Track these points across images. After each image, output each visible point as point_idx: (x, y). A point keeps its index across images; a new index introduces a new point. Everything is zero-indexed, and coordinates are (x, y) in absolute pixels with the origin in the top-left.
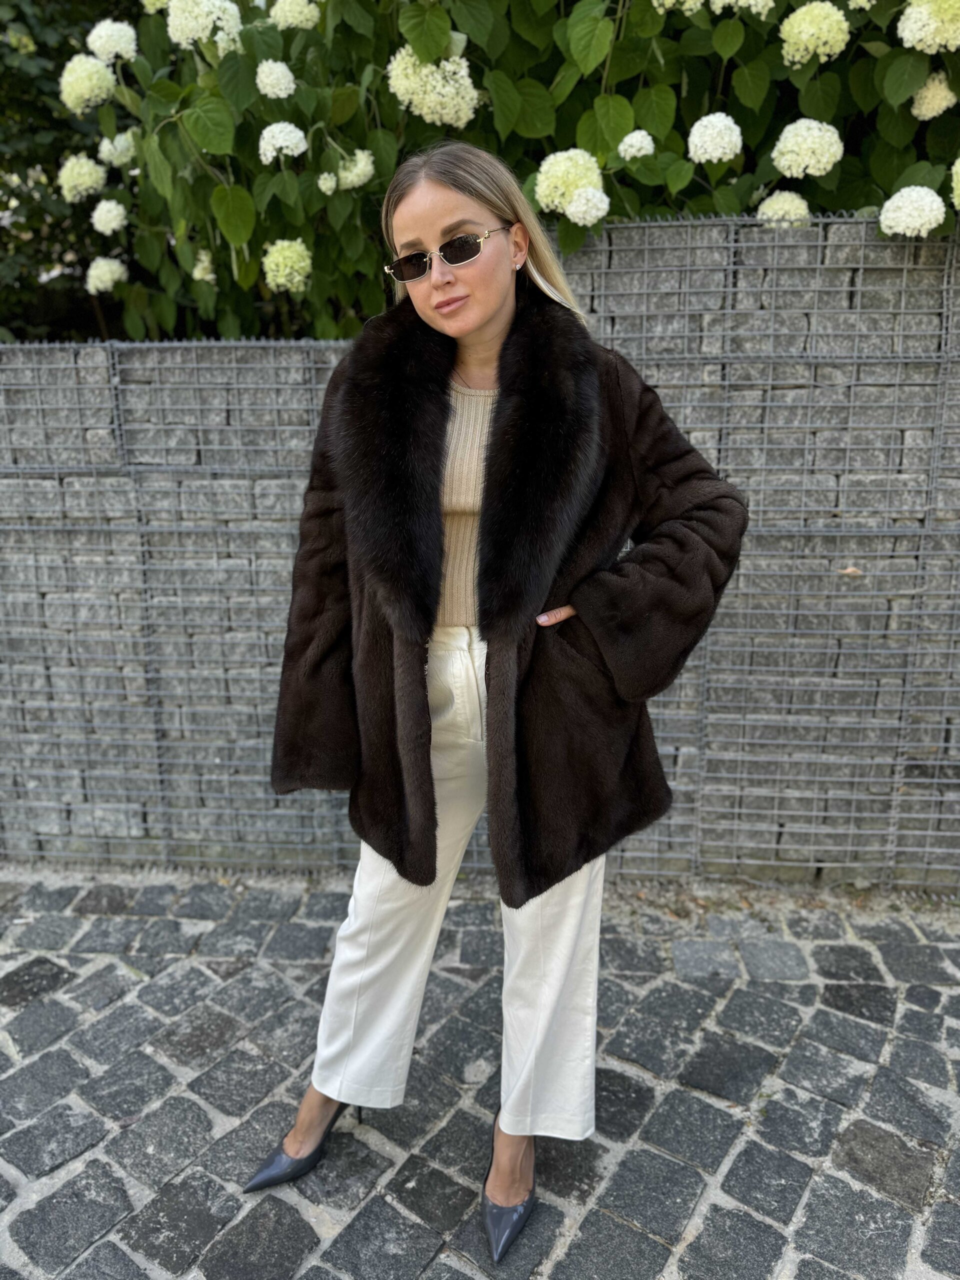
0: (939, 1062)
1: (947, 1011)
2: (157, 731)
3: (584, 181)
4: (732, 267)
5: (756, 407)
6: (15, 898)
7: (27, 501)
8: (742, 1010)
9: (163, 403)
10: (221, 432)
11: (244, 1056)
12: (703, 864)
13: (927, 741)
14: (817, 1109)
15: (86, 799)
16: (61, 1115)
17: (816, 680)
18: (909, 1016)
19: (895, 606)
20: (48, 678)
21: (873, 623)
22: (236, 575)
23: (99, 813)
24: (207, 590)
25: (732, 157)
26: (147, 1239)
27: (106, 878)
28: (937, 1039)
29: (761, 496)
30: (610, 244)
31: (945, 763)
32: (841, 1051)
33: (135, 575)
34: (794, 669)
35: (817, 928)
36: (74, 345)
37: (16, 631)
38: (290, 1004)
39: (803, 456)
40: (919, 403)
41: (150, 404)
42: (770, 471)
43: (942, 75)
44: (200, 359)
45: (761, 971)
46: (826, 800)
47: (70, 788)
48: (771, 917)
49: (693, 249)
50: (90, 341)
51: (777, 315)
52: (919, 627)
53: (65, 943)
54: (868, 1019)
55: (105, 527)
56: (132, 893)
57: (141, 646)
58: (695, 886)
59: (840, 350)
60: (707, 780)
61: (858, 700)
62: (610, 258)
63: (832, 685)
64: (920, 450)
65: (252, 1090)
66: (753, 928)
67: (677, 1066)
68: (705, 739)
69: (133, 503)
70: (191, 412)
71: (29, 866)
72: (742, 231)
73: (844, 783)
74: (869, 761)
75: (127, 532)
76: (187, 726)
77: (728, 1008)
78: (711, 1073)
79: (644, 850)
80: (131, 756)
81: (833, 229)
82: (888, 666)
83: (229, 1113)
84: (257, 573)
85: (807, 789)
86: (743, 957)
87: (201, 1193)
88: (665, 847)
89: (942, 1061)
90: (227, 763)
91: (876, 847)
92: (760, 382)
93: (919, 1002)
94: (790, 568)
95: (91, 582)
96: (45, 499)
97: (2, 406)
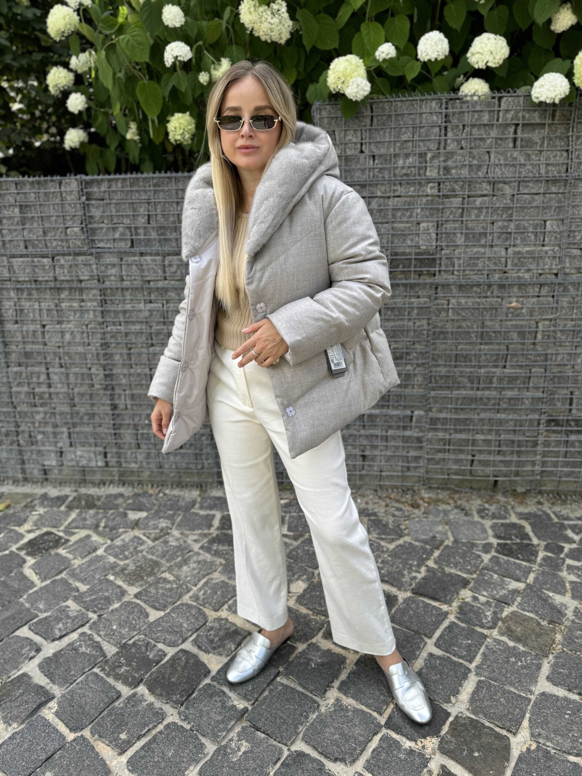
0: (562, 582)
1: (567, 556)
2: (112, 405)
3: (356, 74)
4: (444, 124)
5: (459, 208)
6: (32, 501)
7: (34, 271)
8: (449, 556)
9: (111, 212)
10: (145, 228)
11: (165, 580)
12: (427, 479)
13: (559, 405)
14: (490, 606)
15: (71, 445)
16: (64, 611)
17: (494, 370)
18: (545, 559)
19: (540, 325)
20: (48, 374)
21: (527, 336)
22: (155, 313)
23: (79, 453)
24: (138, 322)
25: (443, 57)
26: (114, 671)
27: (83, 491)
28: (561, 571)
29: (462, 261)
30: (372, 112)
31: (570, 418)
32: (505, 577)
33: (97, 313)
34: (481, 364)
35: (494, 513)
36: (58, 178)
37: (29, 348)
38: (191, 553)
39: (486, 237)
40: (554, 204)
41: (104, 212)
42: (467, 246)
43: (569, 5)
44: (132, 185)
45: (461, 536)
46: (500, 441)
47: (62, 438)
48: (467, 508)
50: (68, 175)
51: (470, 153)
52: (555, 338)
53: (62, 524)
54: (521, 560)
55: (79, 285)
56: (99, 498)
57: (101, 356)
58: (423, 491)
59: (508, 173)
60: (430, 429)
61: (519, 382)
62: (372, 120)
63: (503, 373)
64: (556, 232)
65: (171, 597)
66: (456, 514)
67: (411, 585)
68: (429, 406)
69: (95, 271)
70: (127, 216)
71: (39, 484)
72: (450, 103)
73: (510, 430)
74: (525, 417)
75: (92, 289)
76: (129, 402)
77: (441, 555)
78: (430, 587)
79: (394, 471)
80: (97, 420)
81: (504, 100)
82: (536, 361)
83: (158, 609)
84: (167, 311)
85: (488, 434)
86: (450, 528)
87: (144, 648)
88: (405, 469)
89: (564, 582)
91: (529, 468)
92: (461, 193)
93: (552, 551)
94: (479, 304)
95: (72, 318)
96: (44, 269)
97: (18, 214)
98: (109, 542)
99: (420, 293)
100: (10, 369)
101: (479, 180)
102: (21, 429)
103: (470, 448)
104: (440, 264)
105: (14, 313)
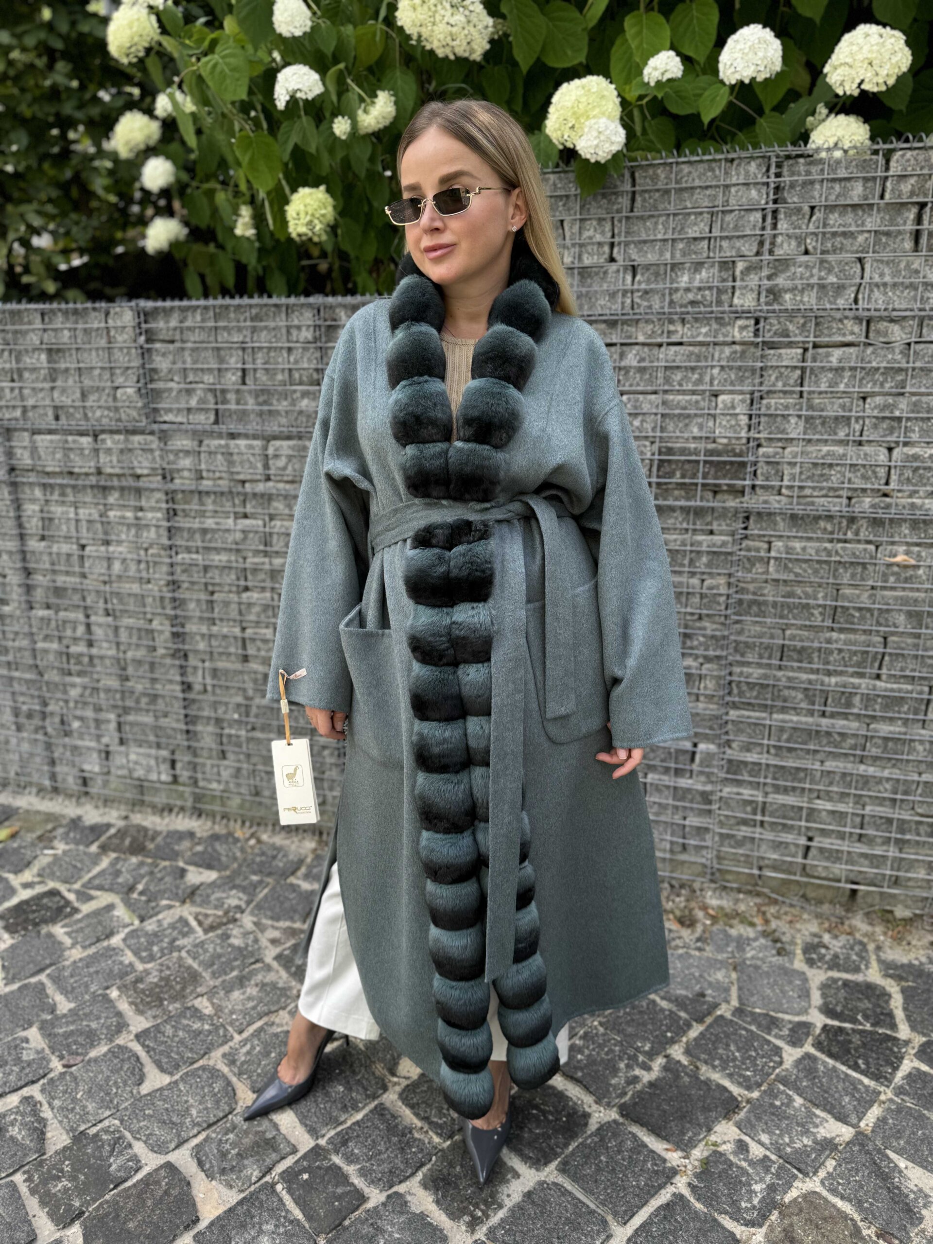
2: (183, 683)
4: (771, 205)
5: (795, 367)
7: (68, 457)
8: (718, 1039)
9: (184, 362)
10: (238, 391)
11: (197, 1014)
12: (719, 870)
14: (767, 1170)
15: (122, 742)
16: (16, 1047)
17: (856, 681)
18: (914, 1077)
20: (88, 626)
21: (926, 621)
22: (251, 535)
24: (225, 549)
25: (769, 74)
26: (45, 1185)
27: (137, 819)
29: (797, 470)
30: (634, 185)
32: (817, 1106)
33: (161, 531)
34: (831, 667)
35: (836, 956)
36: (103, 305)
37: (61, 580)
38: (258, 965)
39: (849, 425)
41: (174, 363)
42: (810, 441)
45: (755, 999)
46: (863, 816)
47: (108, 730)
49: (727, 187)
50: (118, 300)
51: (822, 262)
53: (80, 878)
54: (862, 1072)
55: (135, 484)
56: (157, 833)
57: (167, 601)
58: (710, 893)
59: (900, 301)
60: (726, 781)
61: (906, 708)
62: (633, 200)
63: (874, 689)
65: (191, 1050)
67: (624, 1094)
68: (726, 737)
69: (159, 461)
70: (210, 371)
71: (74, 800)
72: (786, 164)
73: (884, 799)
75: (153, 490)
76: (209, 681)
78: (658, 1108)
80: (161, 705)
81: (897, 155)
83: (162, 1070)
84: (271, 534)
85: (840, 801)
86: (738, 979)
87: (107, 1148)
88: (678, 849)
90: (244, 719)
91: (921, 874)
92: (800, 339)
94: (829, 554)
95: (123, 537)
96: (82, 454)
97: (45, 365)
98: (137, 922)
99: (715, 527)
100: (34, 612)
101: (838, 315)
102: (50, 708)
103: (803, 823)
104: (755, 472)
105: (40, 524)
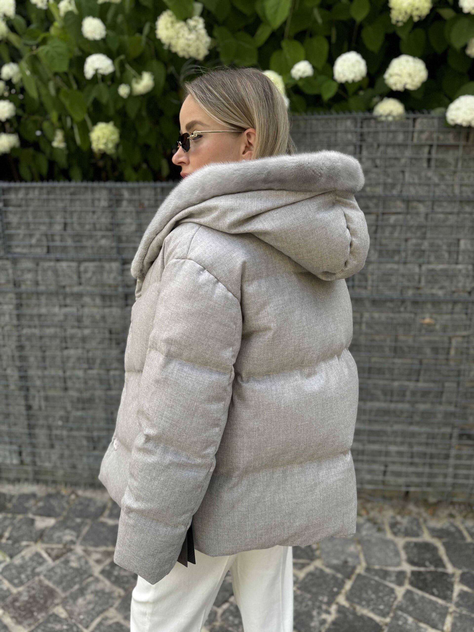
2: (26, 405)
4: (359, 143)
8: (361, 589)
9: (27, 219)
10: (61, 235)
11: (56, 618)
13: (471, 419)
17: (407, 383)
18: (462, 595)
19: (453, 341)
22: (70, 317)
24: (53, 326)
25: (360, 79)
32: (420, 621)
33: (13, 316)
34: (394, 377)
35: (406, 529)
38: (91, 579)
39: (400, 254)
40: (468, 224)
41: (21, 218)
42: (381, 262)
45: (373, 560)
46: (412, 452)
48: (379, 521)
51: (385, 171)
52: (467, 354)
54: (438, 596)
56: (12, 497)
57: (16, 357)
59: (422, 191)
61: (432, 396)
63: (416, 386)
64: (469, 251)
66: (369, 529)
69: (11, 275)
72: (365, 122)
73: (422, 443)
74: (437, 431)
75: (8, 292)
76: (43, 403)
77: (353, 588)
80: (12, 419)
81: (418, 121)
82: (449, 376)
84: (82, 316)
86: (362, 549)
90: (65, 424)
91: (441, 480)
92: (375, 210)
93: (468, 584)
98: (8, 560)
101: (393, 198)
103: (383, 459)
104: (353, 279)
